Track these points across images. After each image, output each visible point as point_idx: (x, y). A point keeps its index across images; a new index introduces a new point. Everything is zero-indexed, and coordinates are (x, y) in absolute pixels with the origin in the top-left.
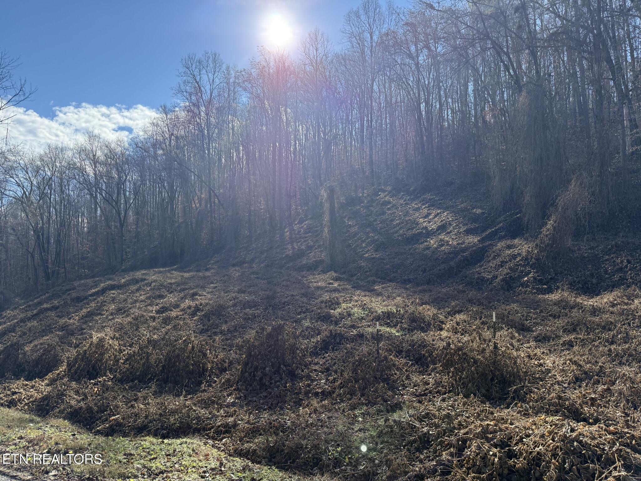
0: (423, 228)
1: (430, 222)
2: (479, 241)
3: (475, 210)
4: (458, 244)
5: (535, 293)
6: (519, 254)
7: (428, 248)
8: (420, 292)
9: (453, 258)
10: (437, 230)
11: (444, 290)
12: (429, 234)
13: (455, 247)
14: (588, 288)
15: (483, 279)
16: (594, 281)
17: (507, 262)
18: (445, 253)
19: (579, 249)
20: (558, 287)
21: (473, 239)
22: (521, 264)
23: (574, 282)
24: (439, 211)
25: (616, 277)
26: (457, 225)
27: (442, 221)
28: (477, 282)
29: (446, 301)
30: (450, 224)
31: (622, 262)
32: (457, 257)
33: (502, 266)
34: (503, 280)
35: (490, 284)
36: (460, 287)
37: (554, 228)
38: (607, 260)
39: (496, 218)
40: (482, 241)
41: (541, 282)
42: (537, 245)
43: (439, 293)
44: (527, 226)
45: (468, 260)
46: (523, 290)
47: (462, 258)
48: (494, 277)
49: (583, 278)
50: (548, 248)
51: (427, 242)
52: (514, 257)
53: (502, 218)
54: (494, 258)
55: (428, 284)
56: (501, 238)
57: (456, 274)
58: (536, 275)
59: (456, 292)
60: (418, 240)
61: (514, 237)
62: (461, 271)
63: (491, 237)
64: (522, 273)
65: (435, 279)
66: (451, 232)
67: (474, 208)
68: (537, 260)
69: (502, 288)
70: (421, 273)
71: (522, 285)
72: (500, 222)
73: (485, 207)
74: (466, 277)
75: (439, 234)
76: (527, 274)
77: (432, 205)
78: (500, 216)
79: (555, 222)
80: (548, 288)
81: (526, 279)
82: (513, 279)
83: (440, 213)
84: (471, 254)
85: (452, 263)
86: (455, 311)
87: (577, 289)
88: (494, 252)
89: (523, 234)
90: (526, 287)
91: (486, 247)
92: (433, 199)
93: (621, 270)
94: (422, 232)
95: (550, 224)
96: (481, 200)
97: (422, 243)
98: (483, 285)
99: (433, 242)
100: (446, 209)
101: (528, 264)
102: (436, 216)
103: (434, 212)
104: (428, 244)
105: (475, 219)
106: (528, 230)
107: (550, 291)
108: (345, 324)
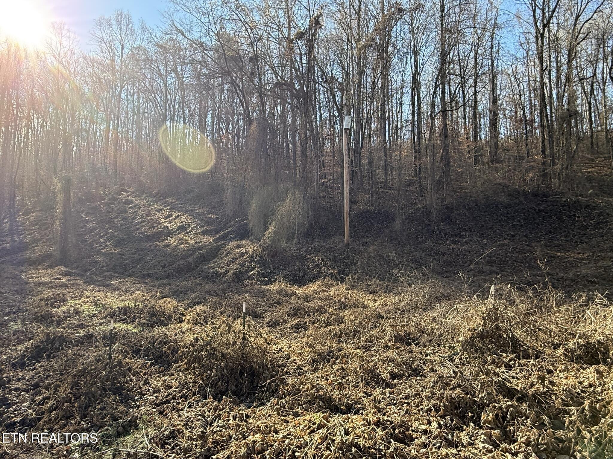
0: (164, 227)
1: (170, 223)
2: (213, 241)
4: (195, 243)
5: (259, 284)
6: (247, 253)
7: (168, 246)
8: (160, 285)
9: (191, 255)
10: (177, 230)
11: (183, 284)
12: (170, 233)
13: (193, 245)
14: (296, 280)
15: (216, 274)
16: (301, 274)
17: (237, 259)
18: (184, 250)
19: (290, 250)
20: (276, 280)
21: (208, 240)
22: (248, 261)
23: (288, 275)
24: (179, 214)
25: (315, 272)
26: (195, 227)
27: (182, 222)
28: (212, 276)
29: (185, 294)
30: (189, 226)
31: (318, 260)
32: (194, 254)
33: (233, 262)
34: (234, 274)
35: (223, 277)
36: (198, 281)
37: (274, 232)
38: (308, 258)
39: (228, 223)
40: (217, 241)
41: (263, 275)
42: (260, 245)
43: (178, 286)
44: (252, 231)
45: (204, 257)
46: (250, 282)
47: (199, 255)
48: (226, 271)
49: (294, 272)
50: (269, 248)
51: (167, 240)
52: (243, 254)
53: (232, 223)
54: (226, 255)
55: (167, 278)
56: (231, 240)
57: (194, 269)
58: (259, 269)
59: (194, 285)
60: (159, 238)
61: (242, 239)
62: (198, 267)
63: (223, 238)
64: (249, 267)
65: (174, 273)
66: (190, 232)
67: (209, 214)
68: (261, 257)
69: (233, 281)
70: (161, 268)
71: (249, 278)
72: (231, 227)
73: (219, 213)
74: (202, 271)
75: (179, 234)
76: (253, 269)
77: (174, 207)
78: (230, 221)
79: (275, 228)
80: (269, 280)
81: (252, 272)
82: (242, 273)
84: (207, 252)
85: (190, 259)
86: (195, 303)
87: (289, 281)
88: (226, 250)
89: (249, 237)
90: (252, 280)
91: (219, 246)
92: (174, 202)
93: (317, 266)
94: (163, 231)
95: (271, 229)
96: (215, 207)
97: (162, 241)
98: (217, 278)
99: (173, 241)
100: (186, 212)
101: (254, 260)
102: (176, 218)
103: (175, 215)
104: (168, 242)
105: (210, 222)
106: (252, 234)
107: (270, 282)
108: (70, 324)
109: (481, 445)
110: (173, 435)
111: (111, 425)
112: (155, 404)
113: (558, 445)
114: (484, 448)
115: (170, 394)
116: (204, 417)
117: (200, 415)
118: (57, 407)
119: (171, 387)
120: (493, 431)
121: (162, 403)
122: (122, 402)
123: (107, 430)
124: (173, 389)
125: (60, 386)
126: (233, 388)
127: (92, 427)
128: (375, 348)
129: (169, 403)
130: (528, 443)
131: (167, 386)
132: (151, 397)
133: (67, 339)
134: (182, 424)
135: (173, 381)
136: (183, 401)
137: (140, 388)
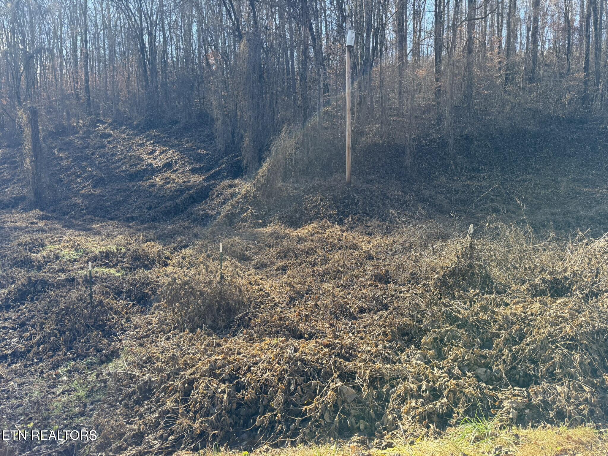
0: (148, 165)
1: (155, 159)
2: (204, 180)
3: (199, 150)
4: (184, 182)
5: (252, 227)
6: (239, 193)
7: (153, 185)
8: (145, 229)
9: (179, 196)
10: (163, 168)
11: (170, 227)
12: (154, 171)
13: (181, 185)
14: (293, 221)
15: (207, 216)
16: (297, 216)
17: (229, 200)
18: (171, 191)
19: (287, 189)
20: (271, 222)
21: (198, 178)
22: (241, 202)
24: (164, 149)
25: (313, 213)
26: (183, 164)
27: (167, 159)
28: (202, 219)
29: (172, 238)
30: (176, 163)
31: (317, 200)
32: (183, 195)
33: (224, 204)
34: (226, 216)
35: (214, 220)
36: (186, 224)
37: (269, 170)
38: (306, 199)
39: (219, 160)
40: (207, 180)
41: (257, 217)
42: (254, 185)
43: (165, 229)
44: (246, 168)
45: (193, 198)
46: (243, 224)
47: (188, 196)
48: (217, 213)
49: (290, 214)
50: (263, 188)
51: (152, 179)
52: (235, 195)
53: (224, 160)
54: (218, 196)
55: (153, 221)
56: (223, 179)
57: (182, 212)
58: (253, 211)
59: (182, 228)
60: (143, 177)
61: (235, 177)
62: (187, 209)
63: (215, 176)
64: (242, 209)
65: (161, 216)
66: (177, 170)
67: (198, 148)
68: (254, 198)
69: (225, 223)
70: (146, 211)
71: (242, 220)
72: (223, 163)
73: (209, 148)
74: (192, 214)
75: (165, 172)
76: (246, 210)
77: (157, 142)
78: (222, 158)
79: (269, 165)
80: (263, 222)
81: (245, 214)
82: (234, 215)
83: (166, 150)
84: (196, 192)
85: (178, 201)
86: (181, 246)
87: (285, 223)
88: (217, 190)
89: (242, 176)
90: (245, 222)
91: (210, 185)
92: (158, 135)
93: (316, 206)
94: (147, 169)
95: (265, 166)
96: (205, 141)
97: (147, 180)
98: (207, 221)
99: (158, 180)
100: (172, 147)
101: (247, 201)
102: (161, 153)
103: (159, 150)
104: (153, 181)
105: (199, 159)
106: (246, 172)
107: (264, 225)
108: (51, 268)
109: (415, 362)
110: (149, 360)
111: (95, 355)
112: (136, 338)
113: (481, 361)
114: (416, 364)
115: (149, 330)
116: (179, 346)
117: (175, 345)
118: (44, 341)
119: (152, 324)
120: (429, 351)
121: (143, 337)
122: (104, 337)
123: (91, 359)
124: (153, 325)
125: (44, 324)
126: (210, 322)
127: (77, 357)
128: (354, 287)
129: (149, 337)
130: (454, 360)
131: (148, 323)
132: (132, 333)
133: (48, 282)
134: (158, 352)
135: (154, 319)
136: (161, 335)
137: (122, 325)
